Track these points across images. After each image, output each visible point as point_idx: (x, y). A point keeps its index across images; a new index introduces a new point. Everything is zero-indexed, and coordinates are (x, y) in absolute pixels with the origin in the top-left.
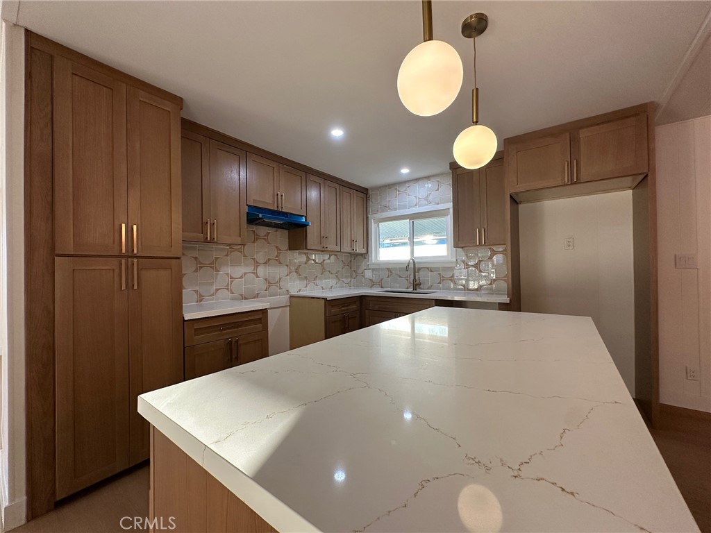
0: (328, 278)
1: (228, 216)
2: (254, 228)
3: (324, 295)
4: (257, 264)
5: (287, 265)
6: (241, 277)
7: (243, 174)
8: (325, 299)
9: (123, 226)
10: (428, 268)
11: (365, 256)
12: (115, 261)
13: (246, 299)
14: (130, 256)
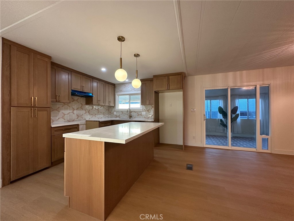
0: (100, 115)
1: (65, 93)
2: (73, 97)
3: (99, 120)
4: (74, 109)
5: (85, 110)
6: (68, 114)
7: (70, 77)
8: (99, 121)
9: (33, 97)
10: (134, 111)
11: (114, 107)
12: (30, 109)
13: (69, 121)
14: (34, 107)
